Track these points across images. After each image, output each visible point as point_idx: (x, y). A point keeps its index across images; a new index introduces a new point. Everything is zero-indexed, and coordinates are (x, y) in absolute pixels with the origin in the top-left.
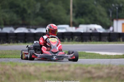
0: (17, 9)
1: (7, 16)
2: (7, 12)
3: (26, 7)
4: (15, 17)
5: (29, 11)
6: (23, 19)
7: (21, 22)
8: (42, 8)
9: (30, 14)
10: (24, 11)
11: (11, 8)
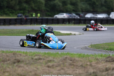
0: (90, 2)
1: (84, 6)
2: (83, 4)
3: (95, 1)
4: (88, 7)
5: (97, 4)
6: (93, 8)
7: (92, 10)
8: (105, 2)
9: (97, 5)
10: (94, 3)
11: (86, 1)
